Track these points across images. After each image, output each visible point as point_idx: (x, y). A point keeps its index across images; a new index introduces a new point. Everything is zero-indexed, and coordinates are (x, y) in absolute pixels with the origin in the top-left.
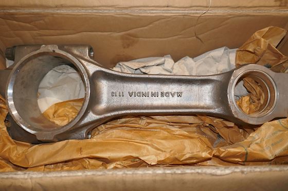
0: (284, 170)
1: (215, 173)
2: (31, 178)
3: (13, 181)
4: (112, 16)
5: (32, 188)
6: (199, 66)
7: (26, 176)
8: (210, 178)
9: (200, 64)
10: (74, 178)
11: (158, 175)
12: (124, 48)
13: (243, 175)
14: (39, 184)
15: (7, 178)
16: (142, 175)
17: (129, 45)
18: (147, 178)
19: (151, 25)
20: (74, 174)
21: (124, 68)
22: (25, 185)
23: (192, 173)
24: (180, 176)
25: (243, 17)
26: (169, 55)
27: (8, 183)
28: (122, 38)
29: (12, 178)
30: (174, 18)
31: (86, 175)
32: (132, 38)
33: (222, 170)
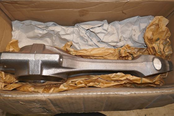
0: (153, 93)
1: (123, 94)
2: (44, 96)
3: (37, 98)
4: (74, 2)
5: (45, 100)
6: (122, 27)
7: (42, 96)
8: (121, 96)
9: (123, 26)
10: (62, 96)
11: (98, 95)
12: (80, 16)
13: (135, 95)
14: (48, 99)
15: (34, 97)
16: (91, 95)
17: (83, 15)
18: (94, 96)
19: (97, 6)
20: (62, 95)
21: (80, 28)
22: (42, 99)
23: (113, 94)
24: (108, 95)
25: (151, 2)
26: (106, 20)
27: (35, 98)
28: (79, 12)
29: (36, 97)
30: (111, 3)
31: (68, 95)
32: (85, 12)
33: (126, 93)
